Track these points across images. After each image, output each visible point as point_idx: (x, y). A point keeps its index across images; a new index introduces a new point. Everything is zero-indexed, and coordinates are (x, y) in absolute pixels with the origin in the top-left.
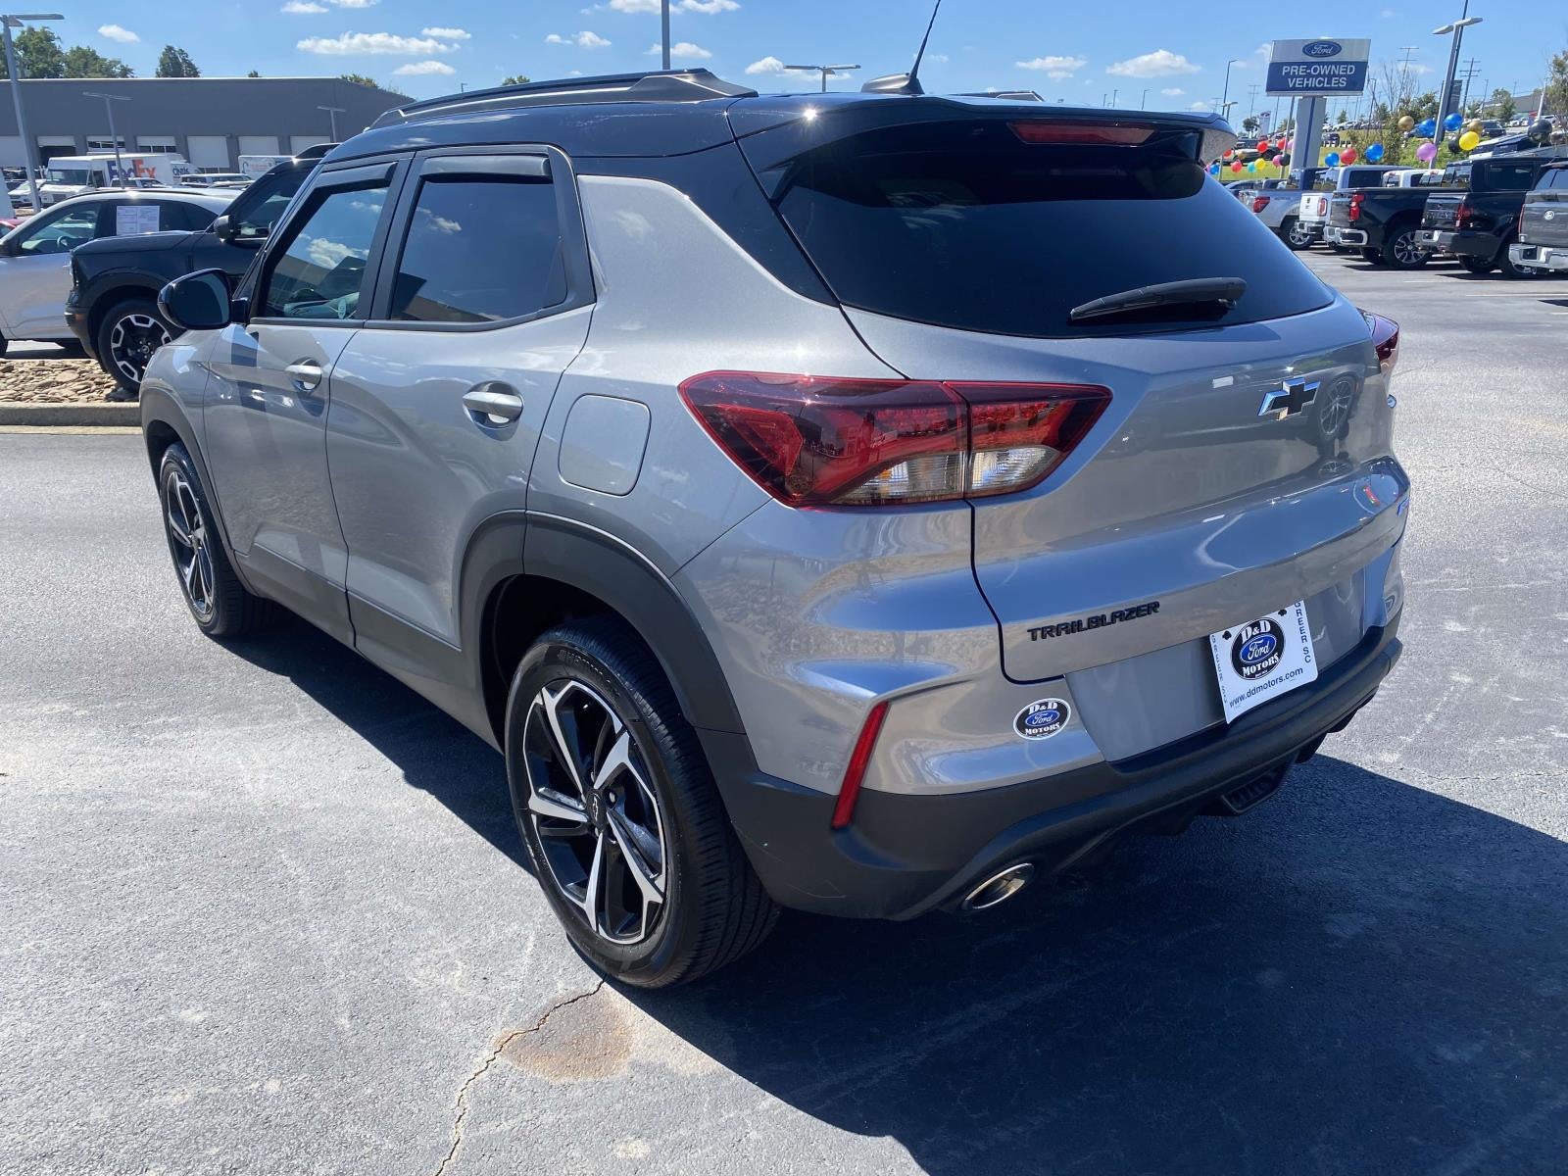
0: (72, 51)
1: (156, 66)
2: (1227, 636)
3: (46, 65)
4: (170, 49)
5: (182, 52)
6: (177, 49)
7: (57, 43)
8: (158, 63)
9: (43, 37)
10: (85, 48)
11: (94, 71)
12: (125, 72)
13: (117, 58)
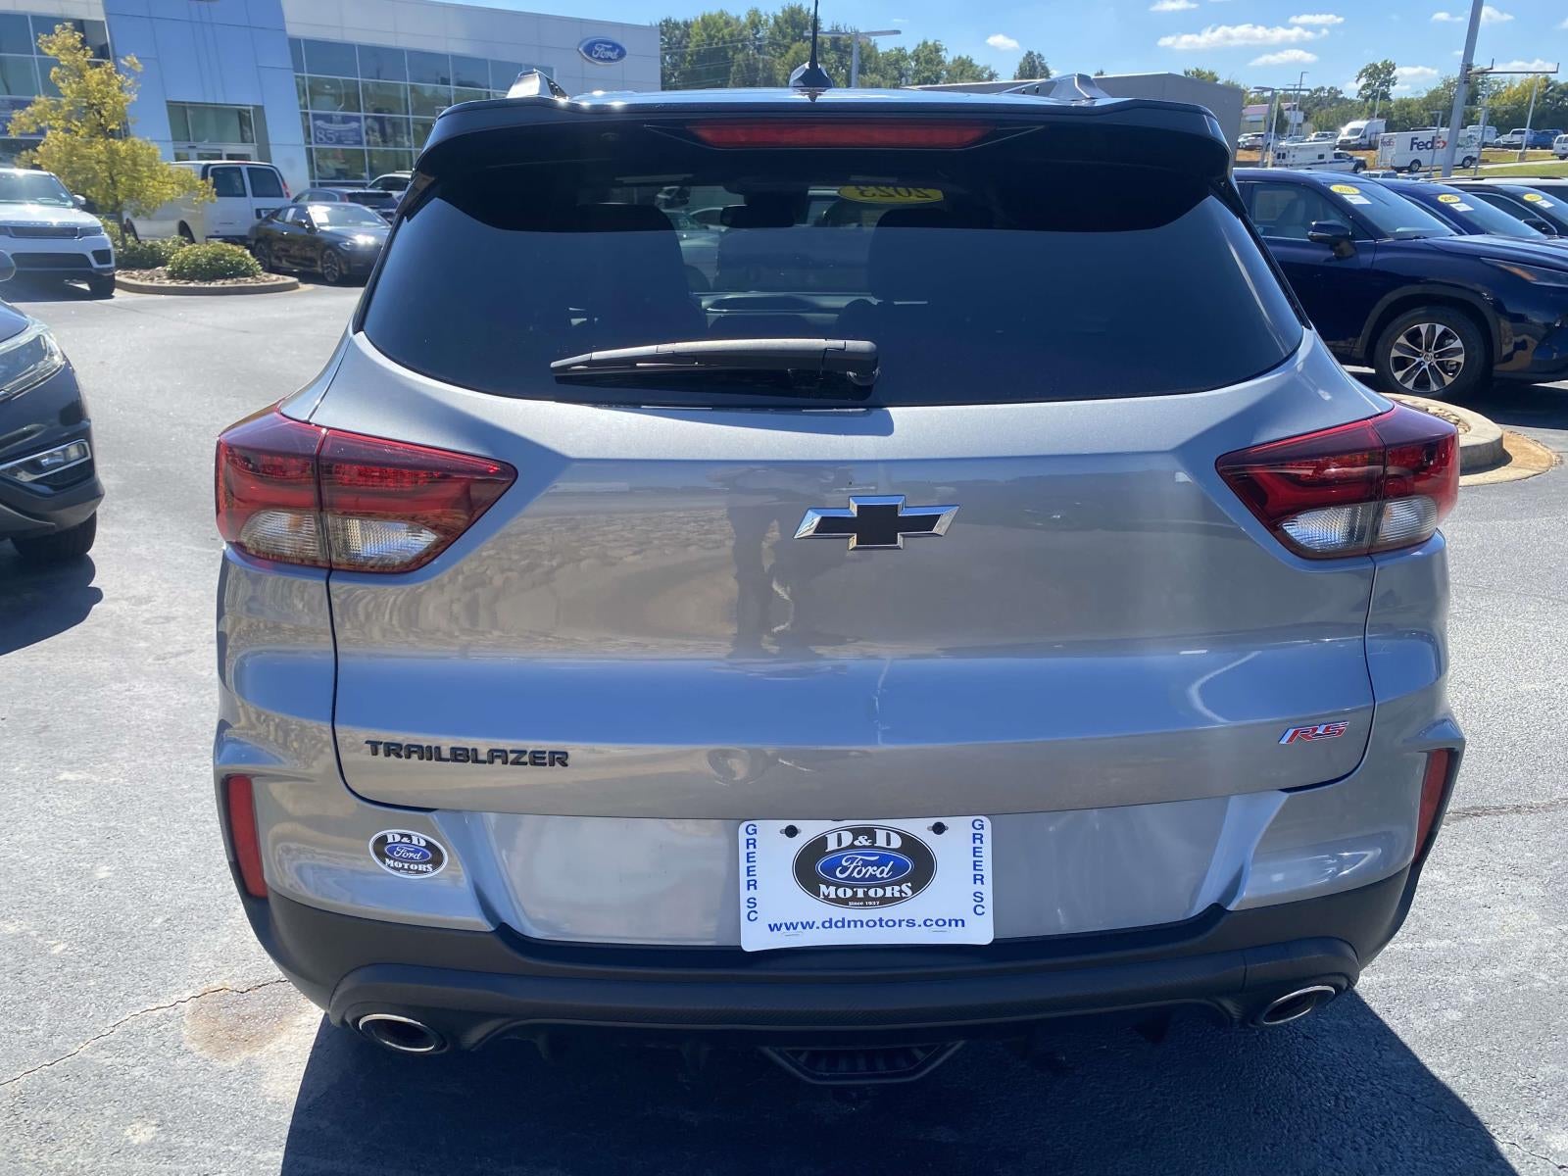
0: (954, 61)
1: (1015, 69)
2: (791, 832)
3: (930, 74)
4: (1030, 53)
5: (1040, 56)
6: (1035, 54)
7: (943, 53)
8: (1017, 67)
9: (933, 49)
10: (965, 57)
11: (967, 77)
12: (992, 76)
13: (987, 63)
